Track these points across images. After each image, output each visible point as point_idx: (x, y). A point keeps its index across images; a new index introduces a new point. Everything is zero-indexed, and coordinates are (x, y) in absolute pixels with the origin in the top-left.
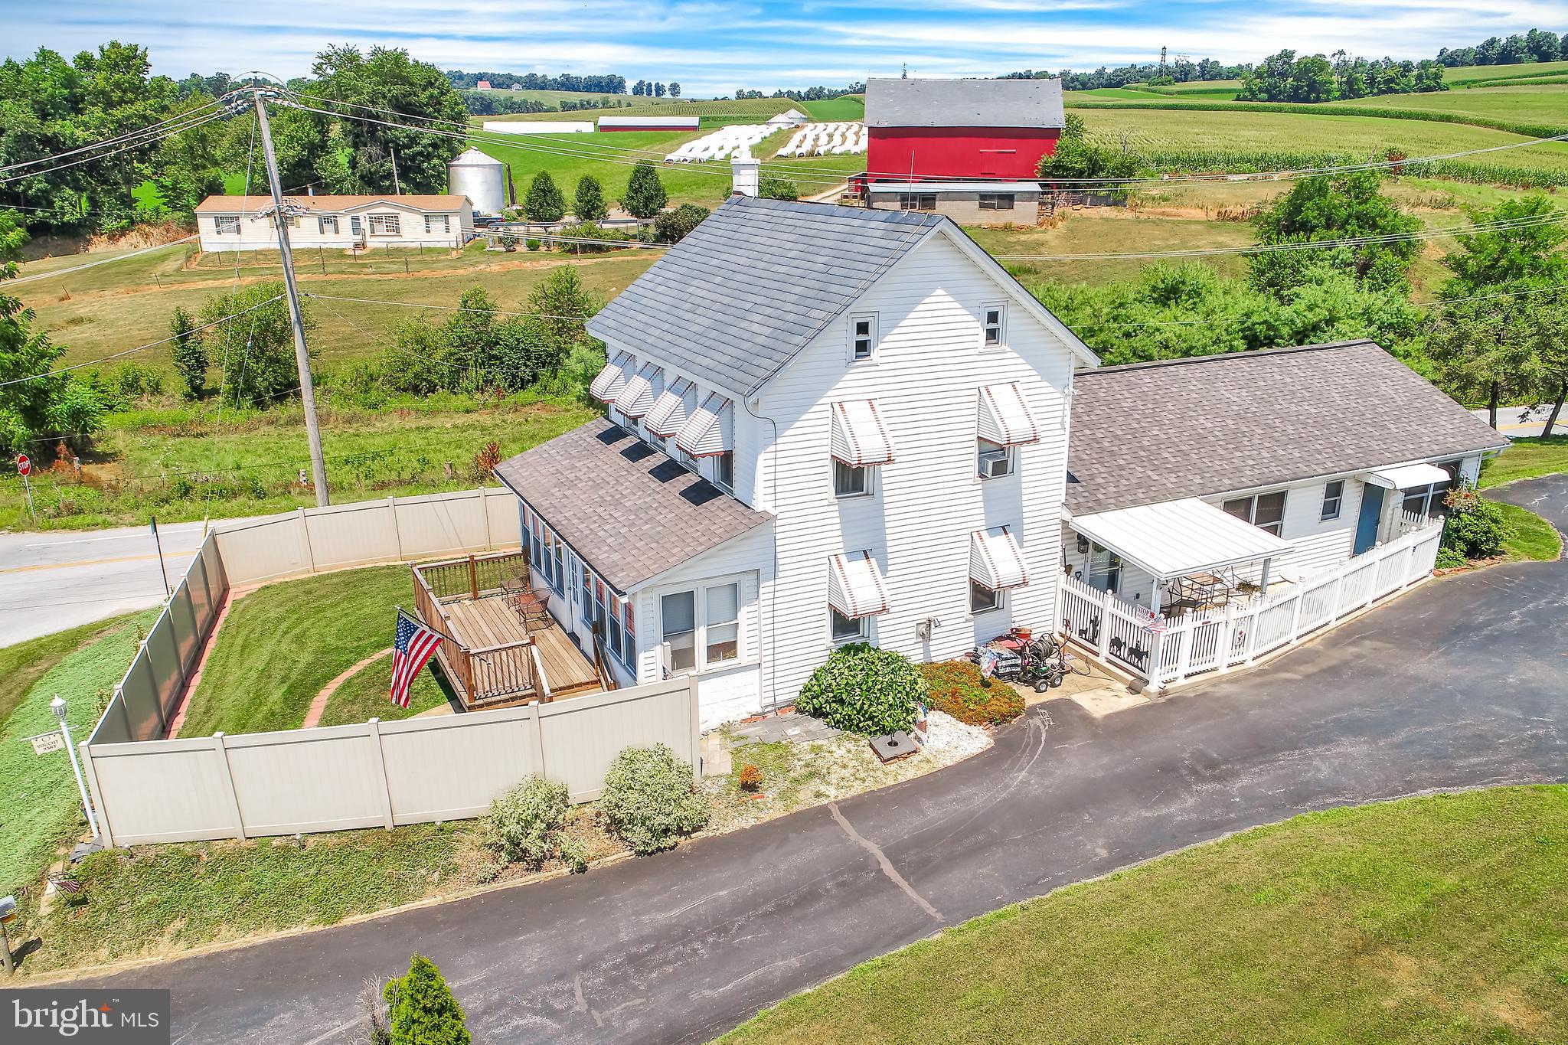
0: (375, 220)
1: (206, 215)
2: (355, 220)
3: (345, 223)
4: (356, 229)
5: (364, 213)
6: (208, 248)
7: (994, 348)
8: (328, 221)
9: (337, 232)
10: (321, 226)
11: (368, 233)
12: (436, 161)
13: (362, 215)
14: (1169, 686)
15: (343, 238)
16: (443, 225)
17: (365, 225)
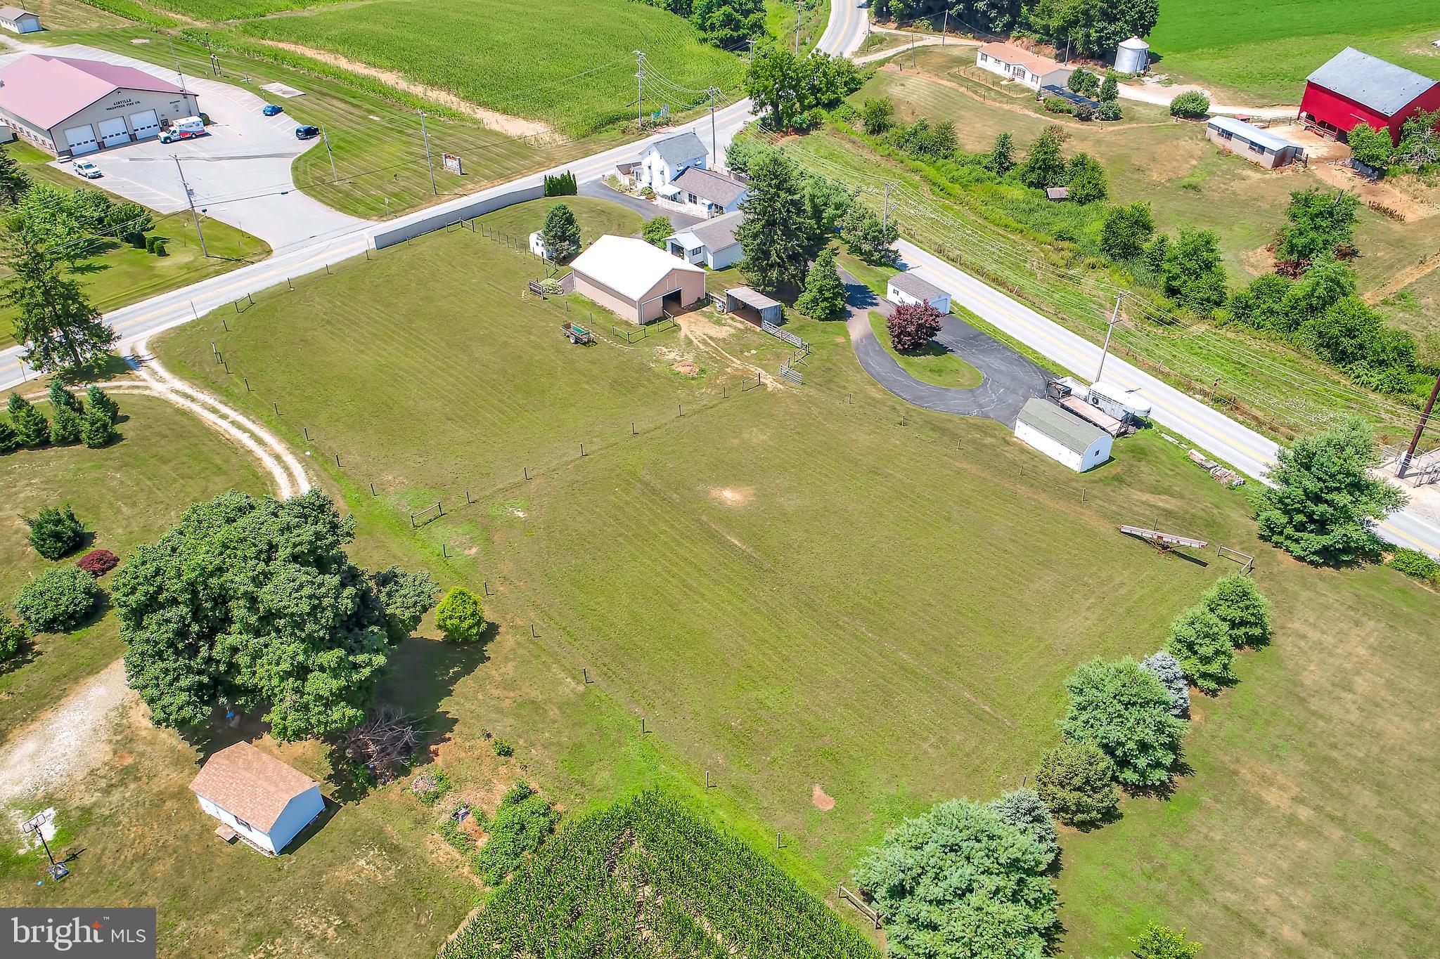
0: (1019, 70)
3: (1011, 68)
5: (1017, 67)
6: (978, 65)
8: (1008, 66)
9: (1008, 71)
10: (1005, 67)
11: (1016, 75)
15: (1009, 75)
17: (1016, 72)
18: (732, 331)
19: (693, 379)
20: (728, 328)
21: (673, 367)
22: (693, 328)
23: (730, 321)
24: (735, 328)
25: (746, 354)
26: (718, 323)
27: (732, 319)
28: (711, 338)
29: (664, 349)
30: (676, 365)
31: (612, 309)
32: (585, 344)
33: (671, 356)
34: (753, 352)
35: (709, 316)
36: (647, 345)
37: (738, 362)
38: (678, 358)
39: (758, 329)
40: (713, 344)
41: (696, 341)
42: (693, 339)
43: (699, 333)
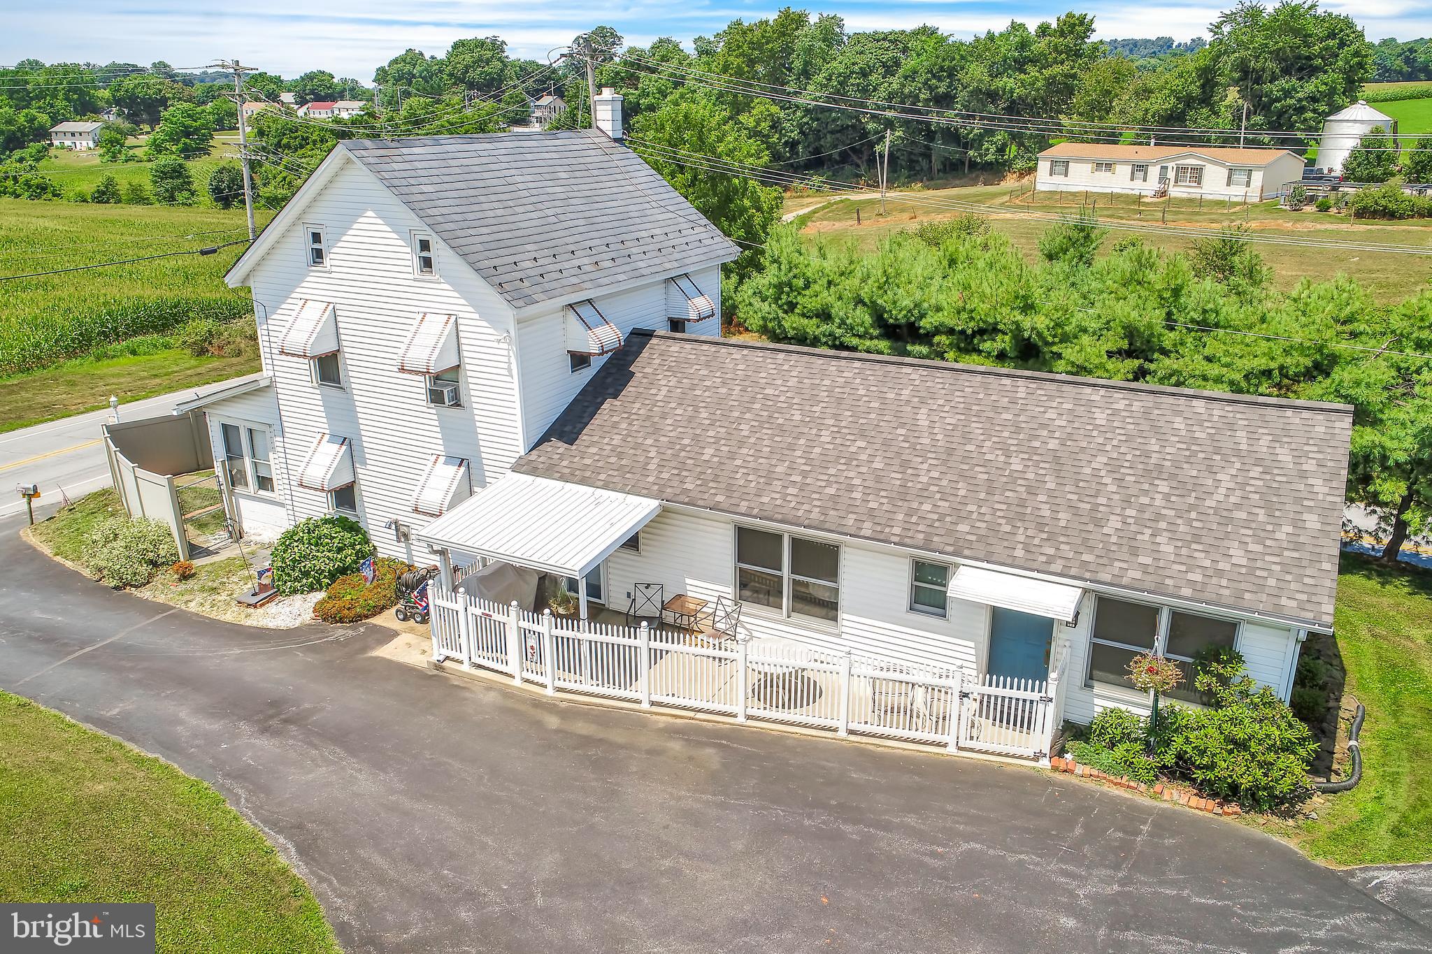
0: (1181, 170)
1: (1045, 159)
2: (1164, 168)
3: (1154, 172)
4: (1163, 179)
5: (1173, 164)
6: (1040, 187)
7: (428, 277)
8: (1140, 169)
9: (1145, 180)
10: (1133, 173)
11: (1172, 183)
12: (1309, 115)
13: (1171, 165)
14: (447, 664)
15: (1148, 187)
16: (1245, 178)
17: (1171, 175)
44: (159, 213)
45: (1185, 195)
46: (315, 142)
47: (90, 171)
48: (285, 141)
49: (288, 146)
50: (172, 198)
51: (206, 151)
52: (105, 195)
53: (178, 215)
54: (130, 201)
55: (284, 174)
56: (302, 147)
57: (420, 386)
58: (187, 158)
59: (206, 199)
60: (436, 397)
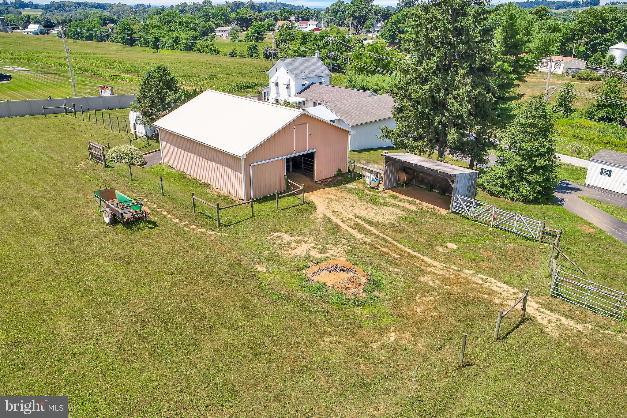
12: (604, 46)
16: (559, 66)
18: (400, 213)
19: (358, 302)
20: (393, 209)
21: (308, 273)
22: (336, 207)
23: (390, 200)
24: (404, 209)
25: (440, 249)
26: (373, 201)
27: (395, 198)
28: (369, 222)
29: (287, 238)
30: (314, 268)
31: (206, 181)
32: (129, 224)
33: (301, 250)
34: (451, 246)
35: (359, 194)
36: (255, 230)
37: (438, 264)
38: (315, 254)
39: (443, 212)
40: (375, 231)
41: (344, 227)
42: (339, 222)
43: (347, 215)
44: (248, 60)
45: (543, 71)
46: (297, 39)
47: (227, 44)
48: (288, 38)
49: (288, 40)
50: (252, 56)
51: (263, 39)
52: (233, 54)
53: (253, 61)
54: (240, 56)
55: (286, 49)
56: (293, 40)
57: (285, 86)
58: (257, 42)
59: (262, 57)
60: (287, 88)
